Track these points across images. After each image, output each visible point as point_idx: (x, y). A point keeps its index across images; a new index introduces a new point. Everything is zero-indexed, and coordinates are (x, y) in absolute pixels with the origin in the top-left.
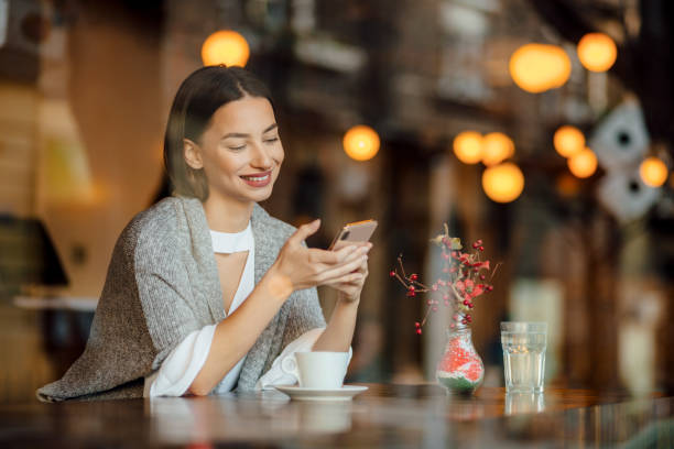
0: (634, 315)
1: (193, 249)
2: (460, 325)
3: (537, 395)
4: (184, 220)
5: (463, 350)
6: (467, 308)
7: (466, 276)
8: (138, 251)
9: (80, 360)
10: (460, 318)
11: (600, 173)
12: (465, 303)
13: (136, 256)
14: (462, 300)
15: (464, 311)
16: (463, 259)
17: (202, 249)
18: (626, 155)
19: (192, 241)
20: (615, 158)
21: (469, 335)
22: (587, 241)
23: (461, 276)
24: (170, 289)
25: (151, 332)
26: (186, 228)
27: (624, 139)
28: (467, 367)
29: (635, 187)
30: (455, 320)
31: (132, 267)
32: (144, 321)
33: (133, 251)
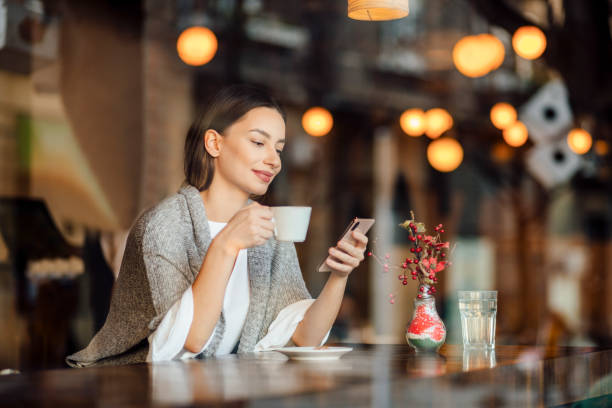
0: (560, 268)
1: (195, 236)
2: (426, 295)
3: (489, 351)
4: (187, 213)
5: (428, 316)
6: (432, 282)
7: (430, 254)
8: (146, 237)
9: (101, 331)
10: (426, 289)
11: (529, 143)
12: (430, 278)
13: (144, 242)
14: (428, 275)
15: (430, 284)
16: (427, 241)
17: (202, 237)
18: (553, 128)
19: (194, 230)
20: (543, 131)
21: (433, 303)
22: (517, 203)
23: (426, 254)
24: (171, 266)
25: (155, 302)
26: (189, 219)
27: (550, 114)
28: (431, 329)
29: (559, 157)
30: (422, 291)
31: (141, 250)
32: (150, 294)
33: (142, 238)
